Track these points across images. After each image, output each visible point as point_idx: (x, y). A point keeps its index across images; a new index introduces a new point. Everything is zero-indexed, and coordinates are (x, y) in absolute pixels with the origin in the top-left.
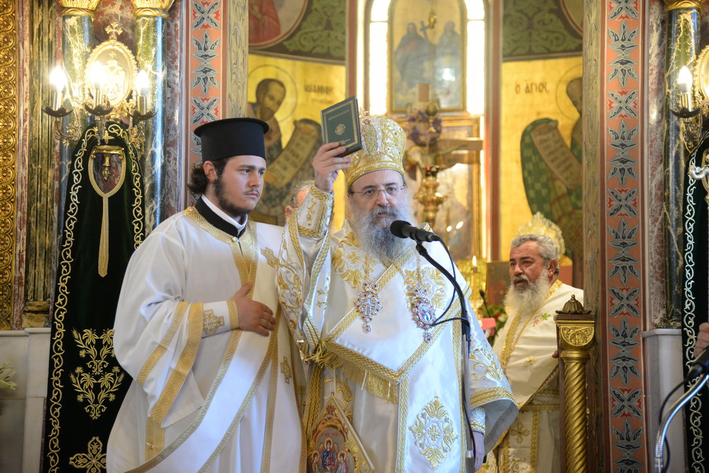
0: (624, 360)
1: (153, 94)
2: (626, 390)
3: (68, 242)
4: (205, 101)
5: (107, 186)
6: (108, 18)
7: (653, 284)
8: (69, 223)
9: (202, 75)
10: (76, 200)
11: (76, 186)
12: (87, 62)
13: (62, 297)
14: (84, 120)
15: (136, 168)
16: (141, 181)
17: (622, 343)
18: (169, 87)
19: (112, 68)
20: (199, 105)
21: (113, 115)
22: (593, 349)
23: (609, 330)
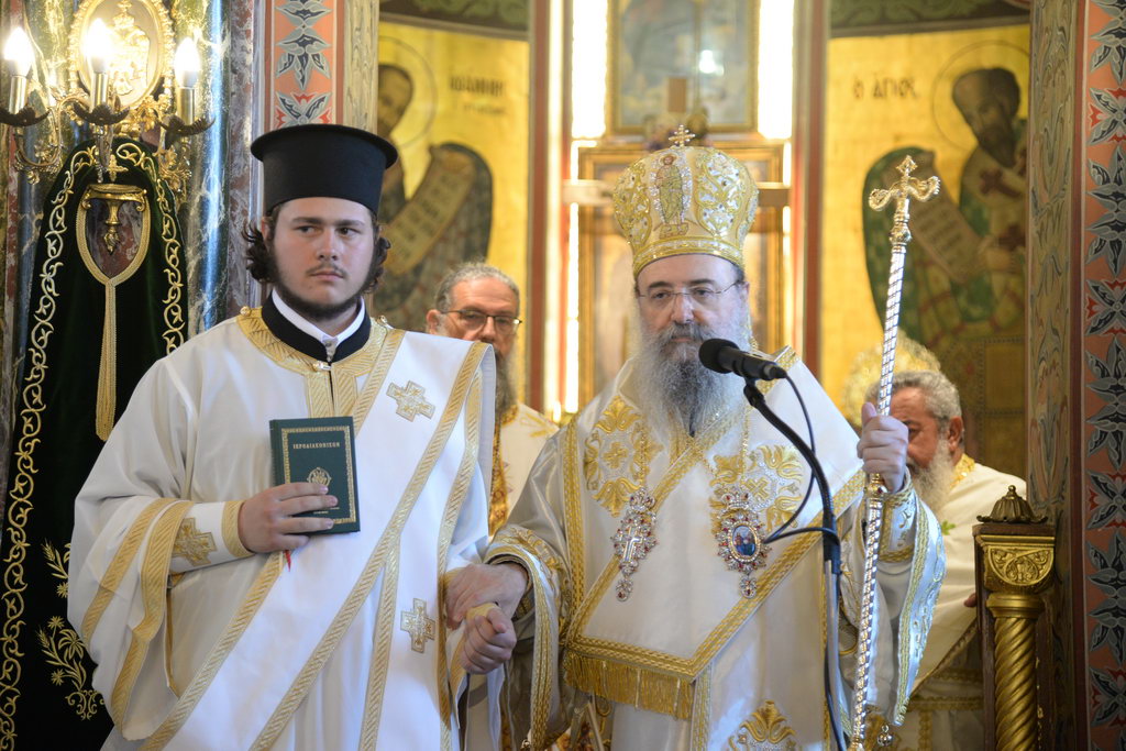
0: (1116, 615)
1: (205, 85)
2: (1120, 673)
3: (36, 372)
4: (303, 101)
5: (113, 264)
8: (38, 334)
9: (297, 50)
10: (53, 290)
11: (53, 262)
12: (72, 20)
13: (22, 479)
14: (67, 135)
15: (171, 228)
16: (181, 253)
17: (1113, 580)
18: (234, 71)
19: (124, 33)
20: (290, 109)
21: (126, 125)
22: (1050, 591)
23: (1087, 554)
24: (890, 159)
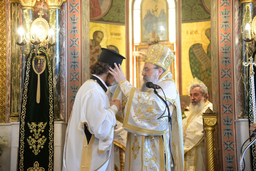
0: (228, 130)
1: (56, 37)
2: (228, 141)
3: (26, 91)
4: (74, 39)
5: (39, 70)
6: (39, 9)
7: (238, 102)
8: (26, 84)
9: (73, 30)
10: (28, 76)
11: (28, 70)
12: (31, 25)
13: (23, 111)
14: (30, 47)
15: (50, 64)
16: (52, 68)
17: (227, 124)
18: (61, 34)
19: (40, 28)
20: (72, 40)
21: (41, 45)
22: (216, 126)
23: (222, 119)
24: (194, 46)
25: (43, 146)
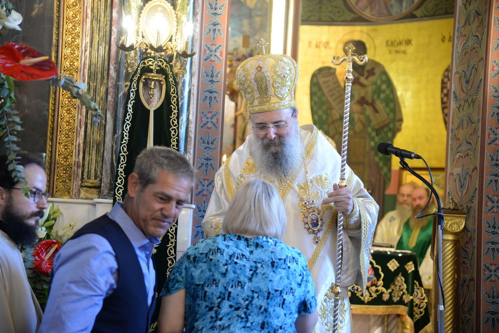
0: (493, 244)
2: (493, 264)
3: (125, 140)
8: (126, 126)
10: (131, 111)
11: (132, 101)
13: (120, 179)
17: (492, 232)
20: (209, 48)
23: (484, 222)
24: (320, 70)
25: (156, 250)
